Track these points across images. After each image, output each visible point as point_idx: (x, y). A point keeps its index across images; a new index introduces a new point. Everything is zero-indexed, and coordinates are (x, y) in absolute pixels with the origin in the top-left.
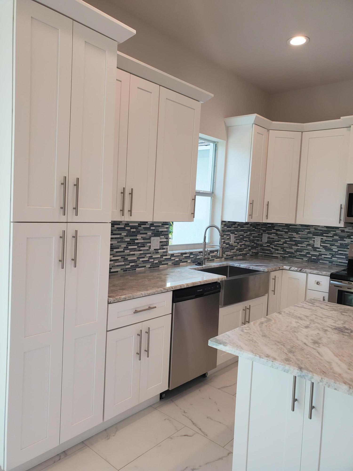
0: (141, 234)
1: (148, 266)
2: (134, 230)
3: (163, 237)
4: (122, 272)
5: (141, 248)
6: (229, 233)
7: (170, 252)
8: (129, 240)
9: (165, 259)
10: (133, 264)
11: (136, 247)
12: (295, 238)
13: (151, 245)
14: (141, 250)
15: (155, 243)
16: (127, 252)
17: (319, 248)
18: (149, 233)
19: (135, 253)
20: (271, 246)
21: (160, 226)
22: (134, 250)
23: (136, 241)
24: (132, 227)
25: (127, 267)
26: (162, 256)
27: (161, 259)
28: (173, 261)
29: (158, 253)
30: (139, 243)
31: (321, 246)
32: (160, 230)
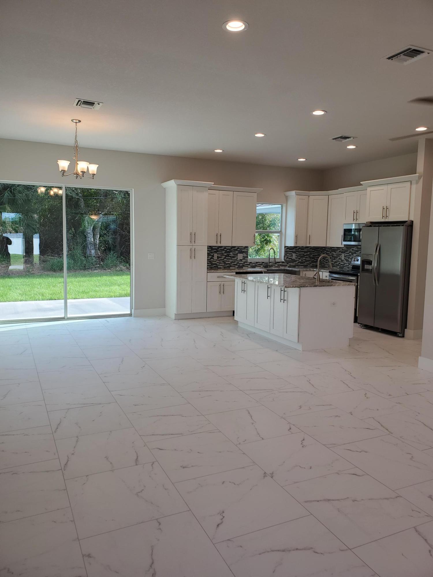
0: (232, 252)
1: (237, 266)
2: (229, 250)
3: (245, 254)
4: (223, 268)
5: (233, 259)
6: (292, 253)
7: (249, 261)
8: (226, 254)
9: (246, 264)
10: (229, 265)
11: (230, 258)
12: (334, 255)
13: (238, 257)
14: (232, 259)
15: (240, 256)
16: (225, 260)
17: (344, 260)
18: (237, 252)
19: (230, 260)
20: (324, 261)
21: (242, 249)
22: (229, 259)
23: (230, 255)
24: (227, 249)
25: (226, 266)
26: (244, 263)
27: (244, 264)
28: (251, 266)
29: (242, 261)
30: (231, 256)
31: (344, 259)
32: (243, 251)
